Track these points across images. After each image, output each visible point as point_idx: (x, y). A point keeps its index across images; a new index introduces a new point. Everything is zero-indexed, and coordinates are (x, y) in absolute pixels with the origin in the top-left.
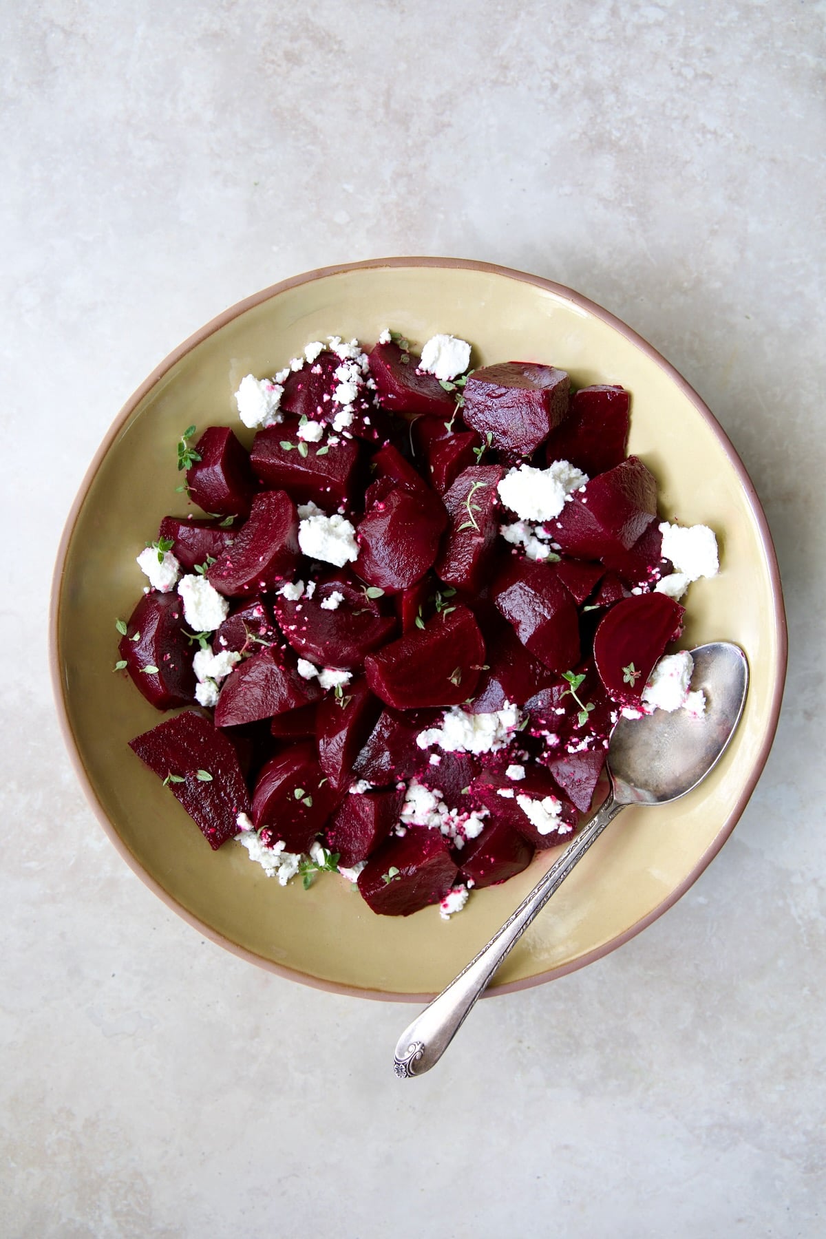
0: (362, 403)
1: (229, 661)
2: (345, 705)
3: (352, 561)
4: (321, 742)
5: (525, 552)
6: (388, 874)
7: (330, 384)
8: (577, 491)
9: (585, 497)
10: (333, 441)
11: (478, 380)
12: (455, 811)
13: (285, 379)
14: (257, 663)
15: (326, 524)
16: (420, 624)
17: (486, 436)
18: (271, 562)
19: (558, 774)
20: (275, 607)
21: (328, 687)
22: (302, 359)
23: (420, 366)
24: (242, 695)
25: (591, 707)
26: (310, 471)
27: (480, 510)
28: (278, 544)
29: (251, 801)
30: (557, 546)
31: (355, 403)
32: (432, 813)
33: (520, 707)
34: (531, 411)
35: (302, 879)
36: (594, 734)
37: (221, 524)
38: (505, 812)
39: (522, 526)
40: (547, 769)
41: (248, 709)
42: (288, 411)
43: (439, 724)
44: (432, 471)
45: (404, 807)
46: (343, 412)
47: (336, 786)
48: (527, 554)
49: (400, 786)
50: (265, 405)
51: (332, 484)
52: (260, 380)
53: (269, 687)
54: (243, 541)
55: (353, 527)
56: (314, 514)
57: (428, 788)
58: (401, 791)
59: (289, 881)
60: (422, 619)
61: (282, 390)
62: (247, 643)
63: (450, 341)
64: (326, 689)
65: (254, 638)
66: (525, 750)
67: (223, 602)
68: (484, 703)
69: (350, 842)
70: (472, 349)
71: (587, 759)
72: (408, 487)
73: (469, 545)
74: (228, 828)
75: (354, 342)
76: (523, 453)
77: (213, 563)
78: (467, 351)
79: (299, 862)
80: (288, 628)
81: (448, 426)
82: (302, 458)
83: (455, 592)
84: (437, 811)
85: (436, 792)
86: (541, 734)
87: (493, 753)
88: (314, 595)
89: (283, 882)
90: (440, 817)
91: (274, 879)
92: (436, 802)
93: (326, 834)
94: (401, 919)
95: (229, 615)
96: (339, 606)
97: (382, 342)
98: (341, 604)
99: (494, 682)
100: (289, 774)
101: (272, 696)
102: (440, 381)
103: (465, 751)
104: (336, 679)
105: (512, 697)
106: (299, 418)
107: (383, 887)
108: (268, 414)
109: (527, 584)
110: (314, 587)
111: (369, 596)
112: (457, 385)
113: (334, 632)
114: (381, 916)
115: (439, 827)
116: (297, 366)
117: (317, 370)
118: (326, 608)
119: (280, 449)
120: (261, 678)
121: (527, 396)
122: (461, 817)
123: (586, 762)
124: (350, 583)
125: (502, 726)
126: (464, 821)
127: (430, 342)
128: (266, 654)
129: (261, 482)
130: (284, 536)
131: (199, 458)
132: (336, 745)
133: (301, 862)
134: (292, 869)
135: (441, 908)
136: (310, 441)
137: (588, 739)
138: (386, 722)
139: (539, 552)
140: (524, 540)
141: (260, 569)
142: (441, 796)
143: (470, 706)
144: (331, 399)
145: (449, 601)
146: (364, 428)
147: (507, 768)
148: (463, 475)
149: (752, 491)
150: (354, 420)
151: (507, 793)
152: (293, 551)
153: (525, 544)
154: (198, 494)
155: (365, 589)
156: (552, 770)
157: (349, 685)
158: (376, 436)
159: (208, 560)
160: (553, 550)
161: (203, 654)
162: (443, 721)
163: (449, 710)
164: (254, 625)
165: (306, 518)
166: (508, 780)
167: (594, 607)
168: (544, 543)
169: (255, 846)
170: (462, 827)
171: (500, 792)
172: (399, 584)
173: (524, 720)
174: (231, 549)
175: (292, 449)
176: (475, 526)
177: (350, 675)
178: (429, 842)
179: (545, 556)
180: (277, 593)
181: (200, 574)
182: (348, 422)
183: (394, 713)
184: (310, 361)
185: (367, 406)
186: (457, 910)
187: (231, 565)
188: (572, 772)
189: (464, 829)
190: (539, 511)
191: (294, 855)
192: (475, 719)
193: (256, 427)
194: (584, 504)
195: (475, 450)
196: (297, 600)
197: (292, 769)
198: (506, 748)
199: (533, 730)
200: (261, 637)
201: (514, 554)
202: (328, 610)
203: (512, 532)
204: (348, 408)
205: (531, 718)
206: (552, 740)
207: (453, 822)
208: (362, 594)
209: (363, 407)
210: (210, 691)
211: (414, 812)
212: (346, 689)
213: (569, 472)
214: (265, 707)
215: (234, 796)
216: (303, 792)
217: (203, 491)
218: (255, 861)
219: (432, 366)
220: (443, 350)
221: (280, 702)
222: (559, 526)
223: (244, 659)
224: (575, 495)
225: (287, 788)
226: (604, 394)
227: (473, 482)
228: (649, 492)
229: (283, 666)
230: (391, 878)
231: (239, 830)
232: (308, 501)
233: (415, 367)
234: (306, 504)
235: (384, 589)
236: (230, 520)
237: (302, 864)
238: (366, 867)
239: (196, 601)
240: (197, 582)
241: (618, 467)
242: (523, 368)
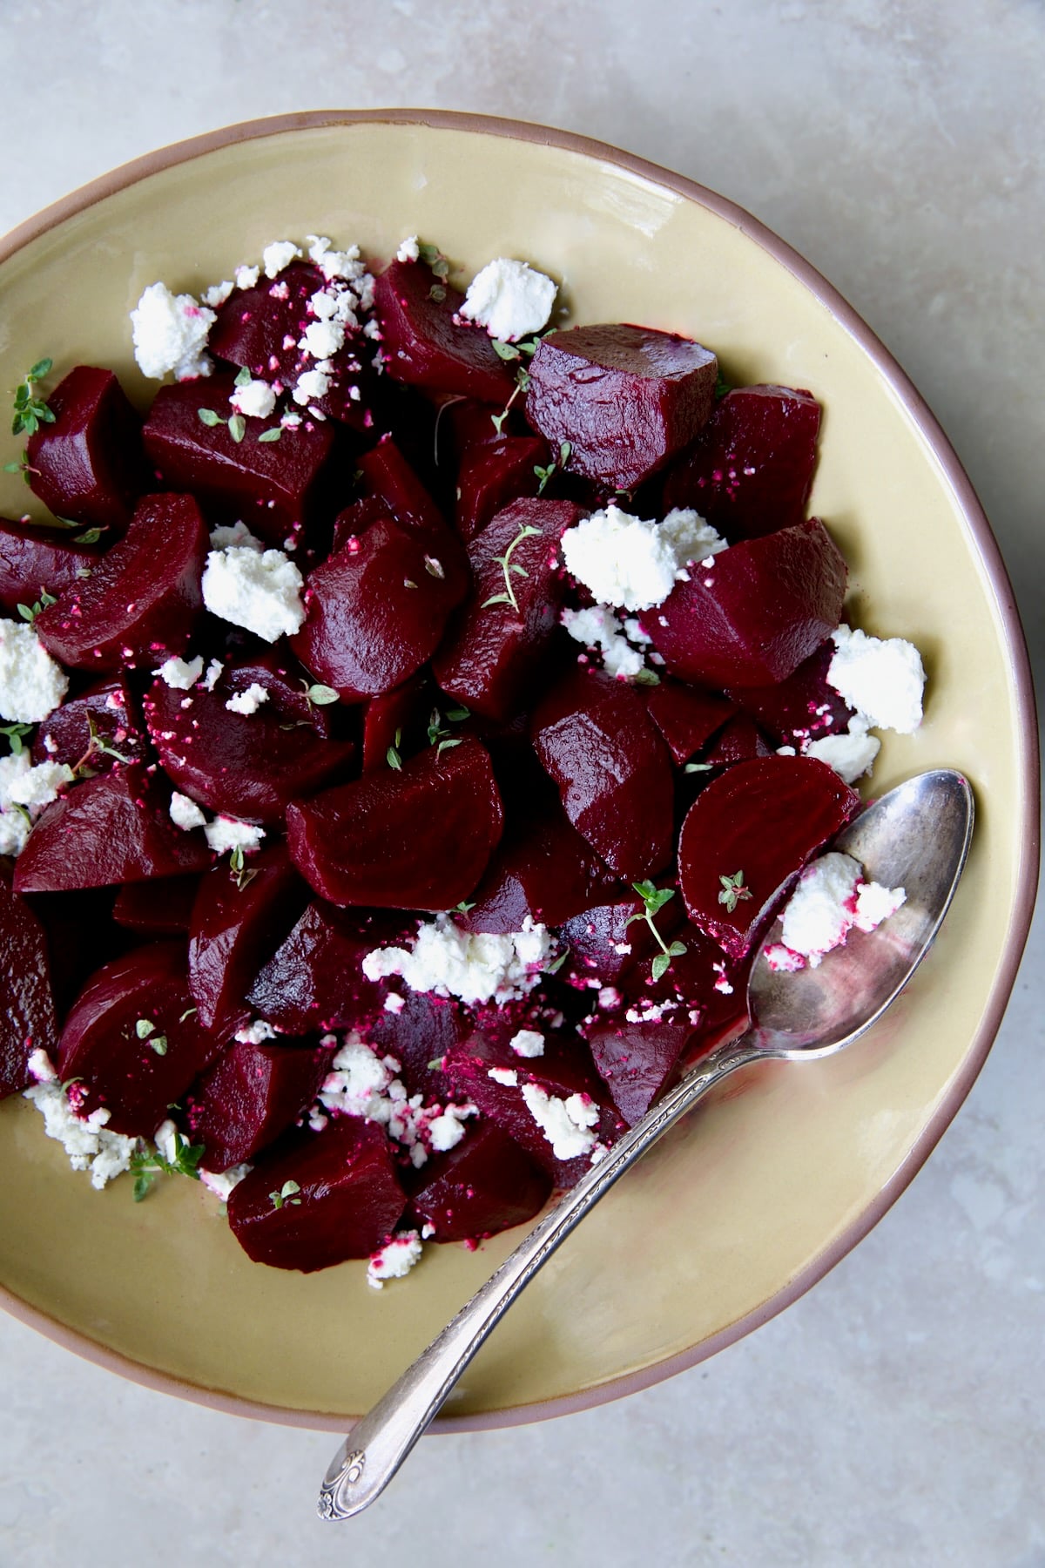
0: (350, 361)
1: (52, 782)
2: (245, 884)
3: (288, 635)
4: (193, 943)
5: (603, 661)
6: (280, 1192)
7: (297, 318)
8: (698, 565)
9: (711, 577)
10: (291, 420)
11: (557, 347)
12: (417, 1099)
13: (223, 300)
14: (99, 789)
15: (253, 564)
16: (394, 761)
17: (559, 448)
18: (148, 616)
19: (602, 1055)
20: (145, 696)
21: (220, 849)
22: (257, 268)
23: (463, 309)
24: (64, 841)
25: (679, 949)
26: (242, 467)
27: (527, 575)
28: (162, 587)
29: (60, 1028)
30: (658, 659)
31: (338, 359)
32: (378, 1096)
33: (552, 931)
34: (640, 414)
35: (134, 1181)
36: (680, 998)
37: (77, 540)
38: (501, 1112)
39: (601, 614)
40: (586, 1044)
41: (70, 866)
42: (220, 357)
43: (407, 941)
44: (459, 496)
45: (328, 1077)
46: (314, 371)
47: (210, 1024)
48: (605, 665)
49: (327, 1040)
50: (179, 342)
51: (278, 494)
52: (176, 294)
53: (112, 834)
54: (106, 573)
55: (300, 576)
56: (239, 543)
57: (376, 1052)
58: (326, 1049)
59: (110, 1182)
60: (399, 752)
61: (213, 318)
62: (89, 752)
63: (522, 272)
64: (217, 852)
65: (101, 745)
66: (558, 1010)
67: (57, 676)
68: (491, 916)
69: (225, 1127)
70: (559, 293)
71: (656, 1037)
72: (411, 519)
73: (497, 634)
74: (11, 1072)
75: (353, 251)
76: (617, 487)
77: (50, 604)
78: (550, 293)
79: (132, 1152)
80: (160, 735)
81: (497, 421)
82: (233, 443)
83: (468, 715)
84: (386, 1094)
85: (389, 1060)
86: (586, 985)
87: (497, 1006)
88: (217, 684)
89: (99, 1183)
90: (391, 1104)
91: (84, 1175)
92: (385, 1078)
93: (187, 1108)
94: (296, 1276)
95: (66, 700)
96: (257, 710)
97: (402, 258)
98: (262, 707)
99: (513, 880)
100: (130, 992)
101: (116, 850)
102: (494, 342)
103: (448, 996)
104: (235, 837)
105: (539, 911)
106: (237, 370)
107: (268, 1214)
108: (183, 356)
109: (591, 717)
110: (220, 672)
111: (312, 698)
112: (523, 353)
113: (240, 752)
114: (261, 1265)
115: (387, 1124)
116: (247, 279)
117: (280, 291)
118: (234, 710)
119: (198, 421)
120: (101, 817)
121: (634, 385)
122: (428, 1111)
123: (653, 1043)
124: (283, 673)
125: (519, 962)
126: (432, 1118)
127: (486, 270)
128: (117, 775)
129: (159, 476)
130: (176, 574)
131: (52, 418)
132: (217, 950)
133: (137, 1150)
134: (118, 1162)
135: (371, 1268)
136: (250, 415)
137: (668, 1005)
138: (312, 924)
139: (625, 663)
140: (602, 641)
141: (125, 625)
142: (397, 1069)
143: (467, 917)
144: (295, 347)
145: (453, 729)
146: (348, 405)
147: (515, 1034)
148: (508, 512)
149: (1010, 607)
150: (331, 389)
151: (507, 1078)
152: (189, 601)
153: (603, 647)
154: (42, 480)
155: (307, 687)
156: (592, 1046)
157: (258, 851)
158: (370, 422)
159: (42, 599)
160: (649, 664)
161: (14, 762)
162: (416, 937)
163: (431, 919)
164: (106, 723)
165: (221, 548)
166: (511, 1054)
167: (702, 767)
168: (638, 651)
169: (56, 1112)
170: (427, 1129)
171: (494, 1073)
172: (368, 684)
173: (560, 955)
174: (84, 584)
175: (218, 425)
176: (513, 602)
177: (261, 833)
178: (359, 1146)
179: (633, 673)
180: (155, 673)
181: (24, 621)
182: (319, 391)
183: (327, 911)
184: (271, 274)
185: (359, 367)
186: (398, 1275)
187: (79, 613)
188: (627, 1055)
189: (430, 1133)
190: (628, 592)
191: (126, 1137)
192: (472, 941)
193: (161, 378)
194: (708, 589)
195: (538, 470)
196: (187, 689)
197: (138, 984)
198: (522, 1000)
199: (573, 976)
200: (116, 747)
201: (581, 663)
202: (237, 715)
203: (582, 623)
204: (324, 366)
205: (570, 953)
206: (608, 998)
207: (413, 1117)
208: (301, 695)
209: (351, 368)
210: (15, 829)
211: (345, 1090)
212: (250, 858)
213: (695, 531)
214: (100, 867)
215: (31, 1019)
216: (151, 1027)
217: (51, 476)
218: (55, 1139)
219: (483, 311)
220: (507, 284)
221: (127, 862)
222: (663, 622)
223: (79, 780)
224: (694, 571)
225: (123, 1017)
226: (777, 402)
227: (520, 525)
228: (830, 585)
229: (144, 799)
230: (284, 1199)
231: (33, 1081)
232: (236, 521)
233: (453, 311)
234: (232, 525)
235: (338, 690)
236: (93, 534)
237: (136, 1156)
238: (248, 1175)
239: (11, 666)
240: (18, 633)
241: (779, 533)
242: (644, 336)
